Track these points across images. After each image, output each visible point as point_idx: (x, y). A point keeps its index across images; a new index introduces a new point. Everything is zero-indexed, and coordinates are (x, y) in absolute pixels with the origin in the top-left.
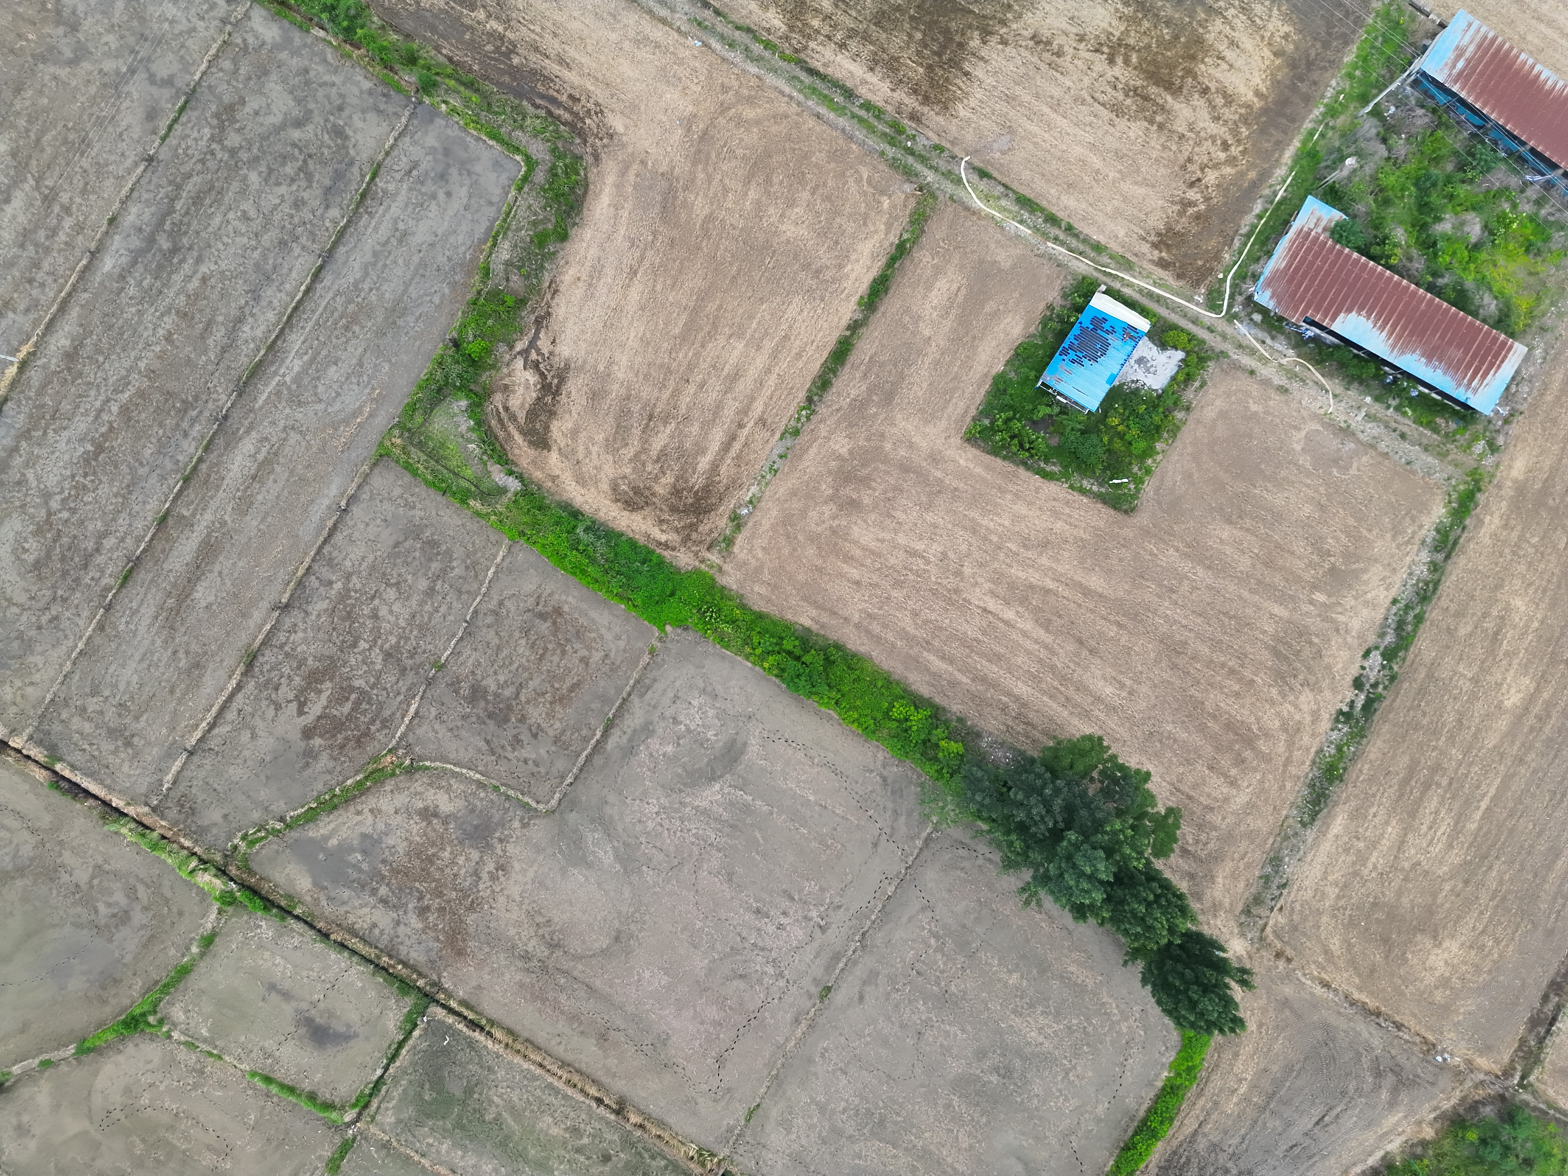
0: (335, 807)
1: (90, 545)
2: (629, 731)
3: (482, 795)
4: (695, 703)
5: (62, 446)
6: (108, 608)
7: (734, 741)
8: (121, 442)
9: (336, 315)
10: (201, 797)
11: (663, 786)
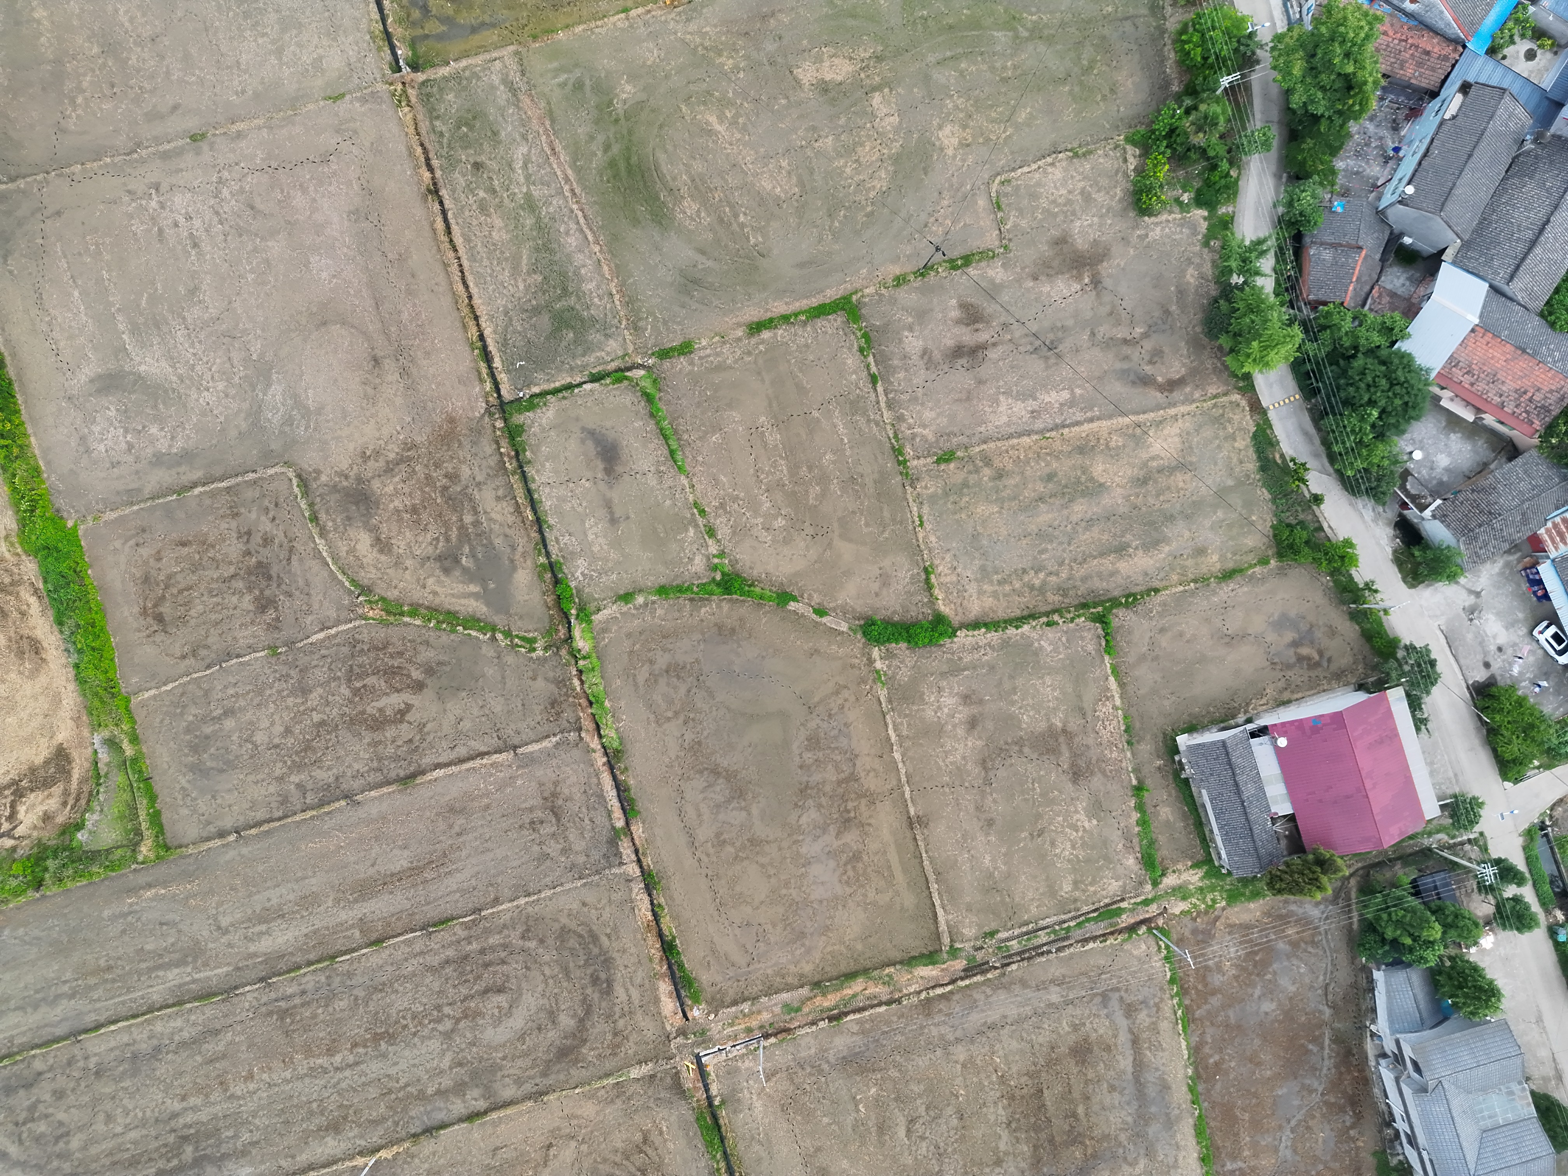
0: (449, 612)
1: (449, 970)
2: (173, 472)
3: (330, 524)
4: (102, 448)
5: (403, 1065)
6: (478, 910)
7: (99, 391)
8: (356, 1029)
9: (108, 986)
10: (537, 709)
11: (185, 406)
